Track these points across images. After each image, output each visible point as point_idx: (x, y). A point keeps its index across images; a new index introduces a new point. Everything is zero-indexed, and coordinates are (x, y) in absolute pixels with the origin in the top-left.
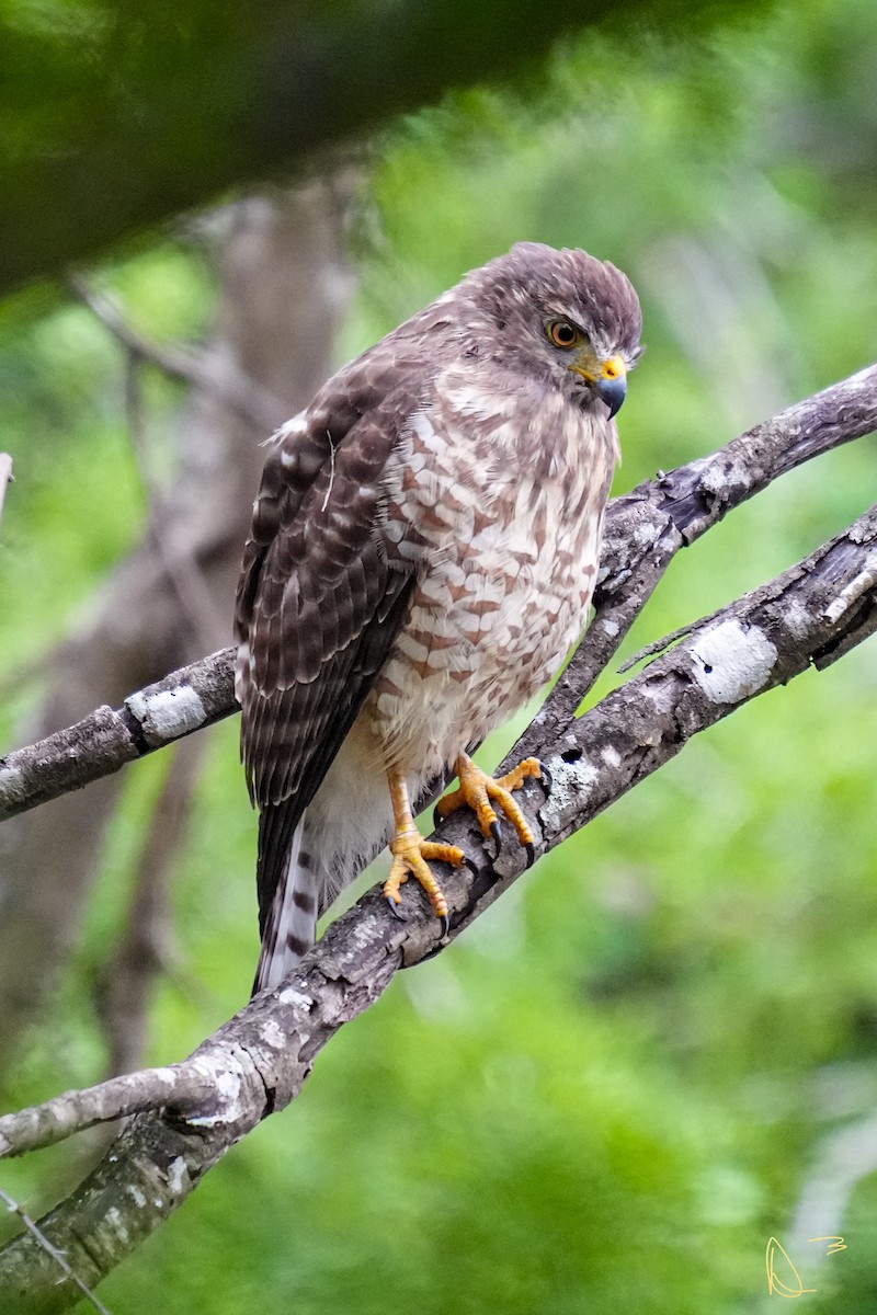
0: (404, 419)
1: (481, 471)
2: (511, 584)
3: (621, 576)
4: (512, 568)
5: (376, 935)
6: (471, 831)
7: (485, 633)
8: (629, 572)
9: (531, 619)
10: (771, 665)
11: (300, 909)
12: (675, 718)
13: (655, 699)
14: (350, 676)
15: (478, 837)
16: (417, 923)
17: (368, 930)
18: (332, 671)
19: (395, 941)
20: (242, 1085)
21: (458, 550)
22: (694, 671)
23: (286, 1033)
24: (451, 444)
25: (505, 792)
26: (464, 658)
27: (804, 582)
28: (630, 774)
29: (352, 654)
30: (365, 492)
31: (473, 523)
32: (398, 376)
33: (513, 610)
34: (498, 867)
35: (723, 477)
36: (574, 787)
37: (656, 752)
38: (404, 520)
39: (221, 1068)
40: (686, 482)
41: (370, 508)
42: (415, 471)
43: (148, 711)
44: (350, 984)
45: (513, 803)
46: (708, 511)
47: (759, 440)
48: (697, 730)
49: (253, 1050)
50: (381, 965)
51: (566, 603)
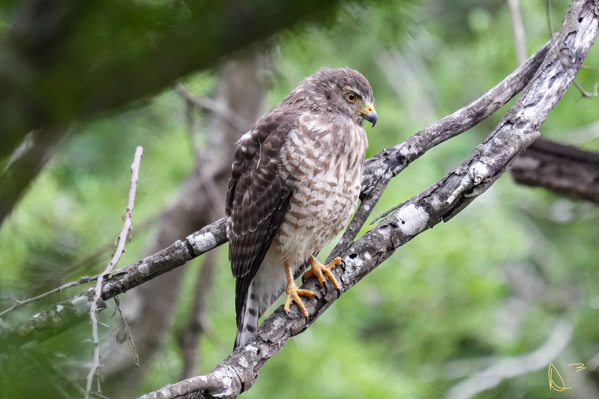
0: (287, 134)
1: (316, 153)
2: (328, 194)
3: (370, 188)
4: (328, 188)
5: (281, 324)
6: (316, 285)
7: (319, 212)
8: (373, 187)
9: (336, 207)
10: (427, 221)
11: (251, 315)
12: (391, 241)
13: (384, 234)
14: (269, 229)
15: (319, 287)
16: (296, 320)
17: (278, 323)
18: (261, 228)
19: (288, 327)
20: (232, 381)
21: (308, 182)
22: (398, 223)
23: (249, 362)
24: (304, 143)
25: (328, 270)
26: (311, 222)
27: (438, 189)
28: (375, 262)
29: (269, 221)
30: (273, 161)
31: (313, 171)
32: (284, 117)
33: (329, 203)
34: (326, 298)
35: (408, 151)
36: (354, 268)
37: (385, 254)
38: (287, 171)
39: (224, 375)
40: (394, 153)
41: (275, 167)
42: (291, 153)
43: (195, 242)
44: (272, 343)
45: (332, 274)
46: (402, 164)
47: (421, 137)
48: (400, 245)
49: (236, 368)
50: (283, 336)
51: (349, 200)
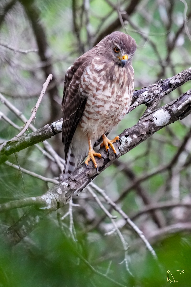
0: (85, 68)
1: (98, 80)
2: (105, 102)
3: (151, 100)
4: (106, 99)
5: (83, 171)
6: (104, 151)
7: (100, 111)
8: (153, 100)
9: (111, 109)
10: (169, 119)
11: (71, 165)
12: (149, 129)
13: (145, 125)
14: (75, 119)
15: (106, 152)
16: (91, 169)
17: (81, 170)
18: (72, 118)
19: (87, 173)
20: (52, 201)
21: (93, 95)
22: (154, 119)
23: (62, 191)
24: (93, 73)
25: (111, 143)
26: (96, 116)
27: (177, 102)
28: (139, 140)
29: (75, 115)
30: (77, 82)
31: (96, 89)
32: (86, 59)
33: (107, 107)
34: (110, 158)
35: (174, 81)
36: (126, 142)
37: (145, 136)
38: (83, 88)
39: (47, 198)
40: (167, 82)
41: (77, 85)
42: (85, 78)
43: (56, 126)
44: (76, 181)
46: (171, 88)
47: (183, 73)
48: (154, 132)
49: (55, 194)
50: (84, 178)
51: (120, 106)
